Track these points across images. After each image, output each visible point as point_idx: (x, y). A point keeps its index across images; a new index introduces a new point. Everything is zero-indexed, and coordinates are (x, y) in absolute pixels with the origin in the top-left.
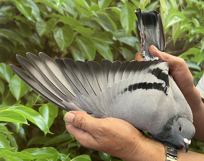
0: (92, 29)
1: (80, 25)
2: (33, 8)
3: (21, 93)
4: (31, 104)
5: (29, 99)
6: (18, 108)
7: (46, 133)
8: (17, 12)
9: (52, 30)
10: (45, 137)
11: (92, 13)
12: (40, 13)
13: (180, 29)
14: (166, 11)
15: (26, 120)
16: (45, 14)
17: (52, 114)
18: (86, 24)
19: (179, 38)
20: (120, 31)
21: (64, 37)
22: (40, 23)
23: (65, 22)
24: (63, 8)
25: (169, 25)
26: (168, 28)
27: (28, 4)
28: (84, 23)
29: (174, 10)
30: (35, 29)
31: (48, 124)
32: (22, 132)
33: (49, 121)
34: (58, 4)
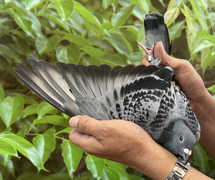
0: (103, 50)
1: (88, 45)
2: (33, 21)
3: (12, 119)
4: (23, 134)
5: (21, 127)
6: (7, 137)
7: (39, 169)
8: (15, 25)
9: (55, 48)
10: (38, 174)
11: (103, 32)
12: (41, 28)
13: (211, 55)
14: (193, 33)
15: (17, 151)
16: (48, 29)
17: (48, 147)
18: (96, 44)
19: (210, 66)
20: (136, 54)
21: (68, 57)
22: (41, 39)
23: (70, 40)
24: (69, 24)
25: (197, 50)
26: (196, 54)
27: (28, 17)
28: (94, 43)
29: (204, 33)
30: (35, 45)
31: (43, 159)
32: (11, 166)
33: (44, 155)
34: (64, 19)
